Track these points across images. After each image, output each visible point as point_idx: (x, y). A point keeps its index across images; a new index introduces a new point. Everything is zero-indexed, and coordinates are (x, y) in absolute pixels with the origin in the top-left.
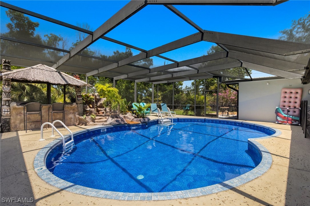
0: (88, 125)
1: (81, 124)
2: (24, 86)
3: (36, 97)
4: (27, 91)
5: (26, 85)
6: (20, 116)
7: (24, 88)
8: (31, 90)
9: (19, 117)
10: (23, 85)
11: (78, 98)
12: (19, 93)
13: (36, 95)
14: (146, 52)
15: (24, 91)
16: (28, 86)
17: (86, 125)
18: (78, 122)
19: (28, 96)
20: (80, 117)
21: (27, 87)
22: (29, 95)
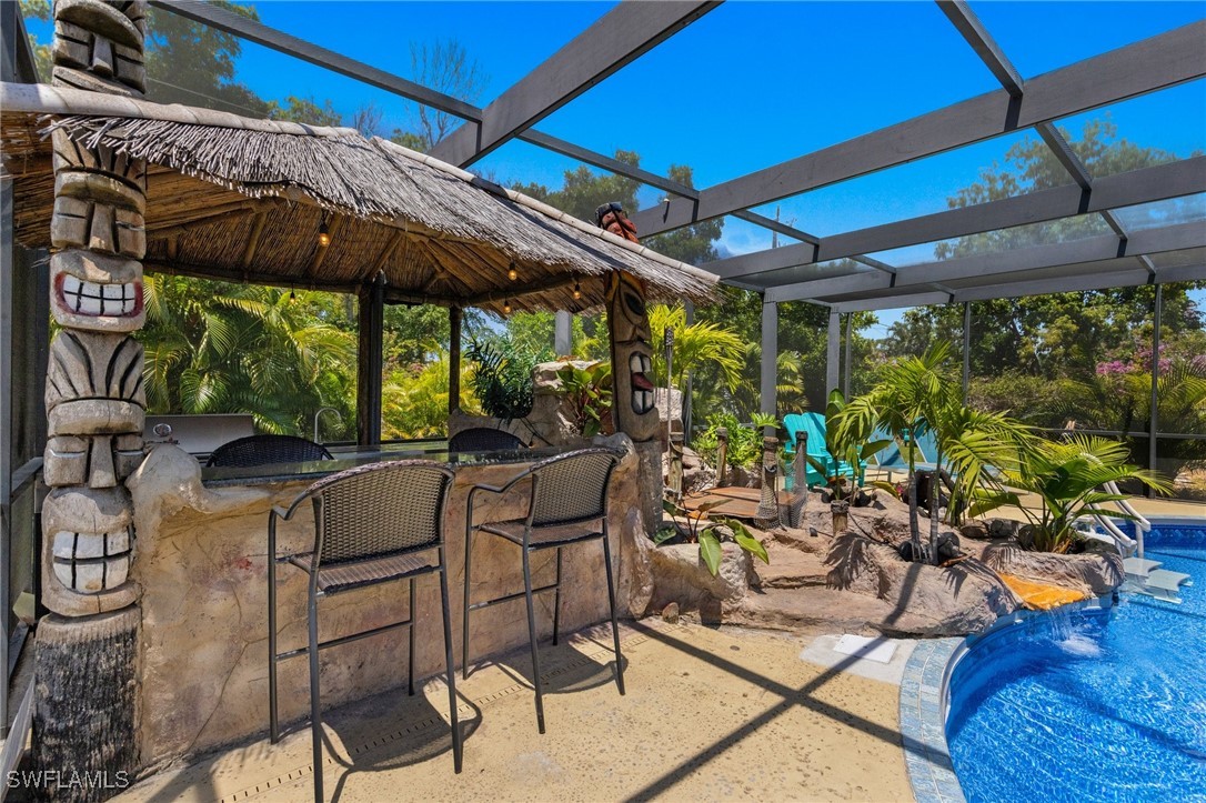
0: (733, 619)
1: (671, 610)
2: (197, 316)
3: (260, 376)
4: (209, 344)
5: (206, 309)
6: (231, 586)
7: (194, 328)
8: (231, 340)
9: (218, 603)
10: (192, 308)
11: (639, 395)
12: (171, 354)
13: (258, 369)
14: (692, 199)
15: (197, 342)
16: (221, 318)
17: (712, 620)
18: (647, 589)
19: (217, 373)
20: (667, 550)
21: (211, 320)
22: (223, 367)
